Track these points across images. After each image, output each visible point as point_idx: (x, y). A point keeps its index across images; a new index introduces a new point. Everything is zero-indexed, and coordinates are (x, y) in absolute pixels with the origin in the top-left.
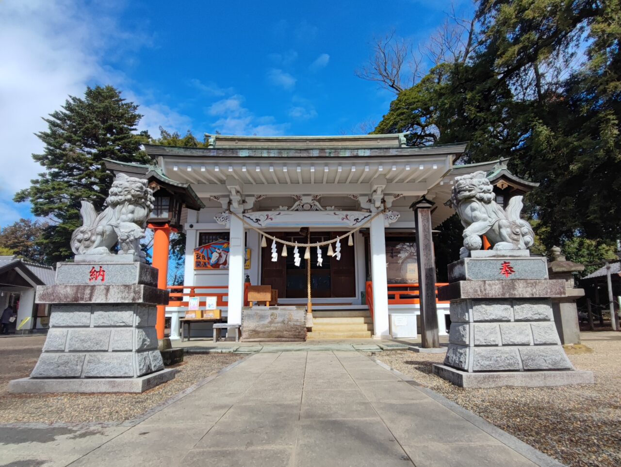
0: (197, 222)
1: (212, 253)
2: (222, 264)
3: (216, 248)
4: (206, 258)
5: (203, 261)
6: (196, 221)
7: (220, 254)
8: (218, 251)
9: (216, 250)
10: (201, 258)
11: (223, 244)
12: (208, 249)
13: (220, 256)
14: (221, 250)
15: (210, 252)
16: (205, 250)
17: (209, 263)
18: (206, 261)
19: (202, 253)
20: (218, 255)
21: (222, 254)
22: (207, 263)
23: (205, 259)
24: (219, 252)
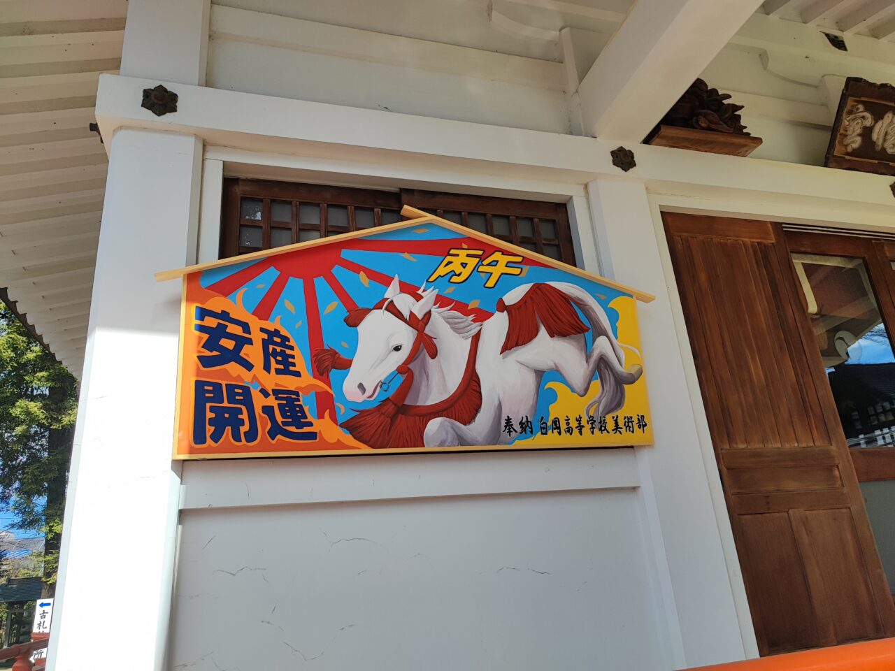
0: (209, 81)
1: (355, 317)
2: (441, 410)
3: (386, 281)
4: (302, 360)
5: (272, 381)
6: (194, 69)
7: (418, 323)
8: (405, 303)
9: (392, 292)
10: (253, 353)
11: (443, 248)
12: (320, 283)
13: (426, 346)
14: (429, 295)
15: (331, 308)
16: (295, 286)
17: (326, 403)
18: (304, 380)
19: (264, 310)
20: (406, 336)
21: (440, 326)
22: (308, 404)
23: (287, 368)
24: (419, 309)
